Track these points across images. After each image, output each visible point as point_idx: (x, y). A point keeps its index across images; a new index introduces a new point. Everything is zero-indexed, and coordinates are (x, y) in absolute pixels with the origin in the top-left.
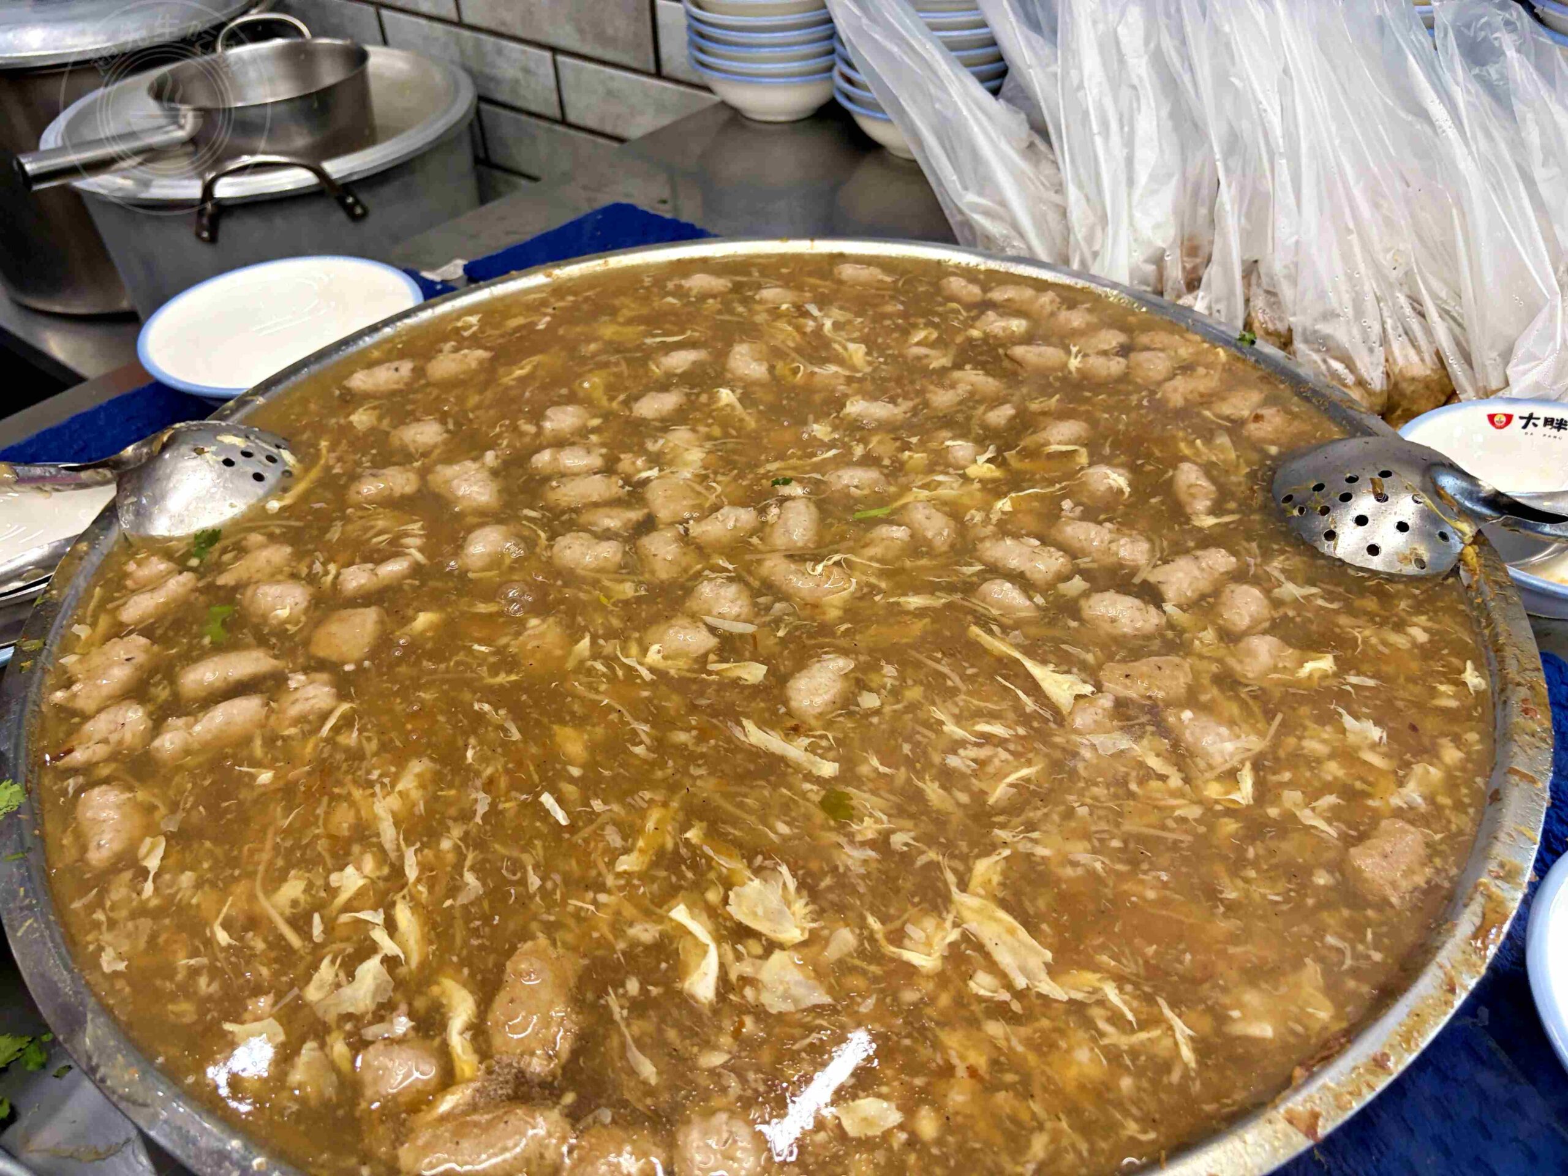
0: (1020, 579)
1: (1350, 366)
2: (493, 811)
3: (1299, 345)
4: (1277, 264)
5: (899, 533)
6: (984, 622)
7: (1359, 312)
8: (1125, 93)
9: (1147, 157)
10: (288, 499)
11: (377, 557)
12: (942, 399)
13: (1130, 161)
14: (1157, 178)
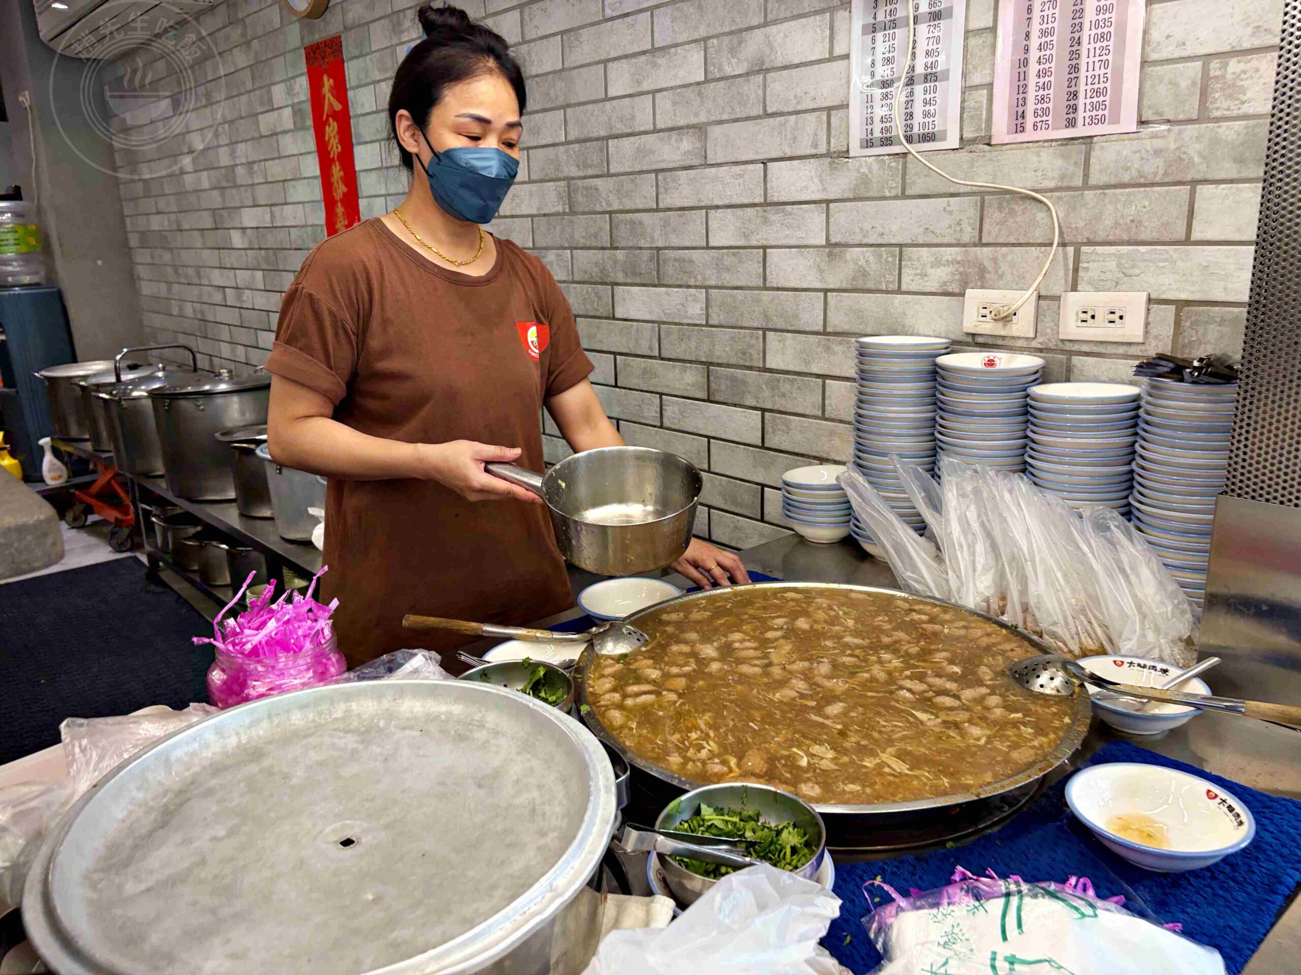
0: (909, 690)
1: (1065, 644)
2: (734, 725)
3: (1045, 636)
4: (1032, 602)
5: (866, 675)
6: (897, 701)
7: (1067, 624)
8: (970, 536)
9: (981, 560)
10: (648, 648)
11: (681, 666)
12: (886, 640)
13: (974, 562)
14: (986, 570)
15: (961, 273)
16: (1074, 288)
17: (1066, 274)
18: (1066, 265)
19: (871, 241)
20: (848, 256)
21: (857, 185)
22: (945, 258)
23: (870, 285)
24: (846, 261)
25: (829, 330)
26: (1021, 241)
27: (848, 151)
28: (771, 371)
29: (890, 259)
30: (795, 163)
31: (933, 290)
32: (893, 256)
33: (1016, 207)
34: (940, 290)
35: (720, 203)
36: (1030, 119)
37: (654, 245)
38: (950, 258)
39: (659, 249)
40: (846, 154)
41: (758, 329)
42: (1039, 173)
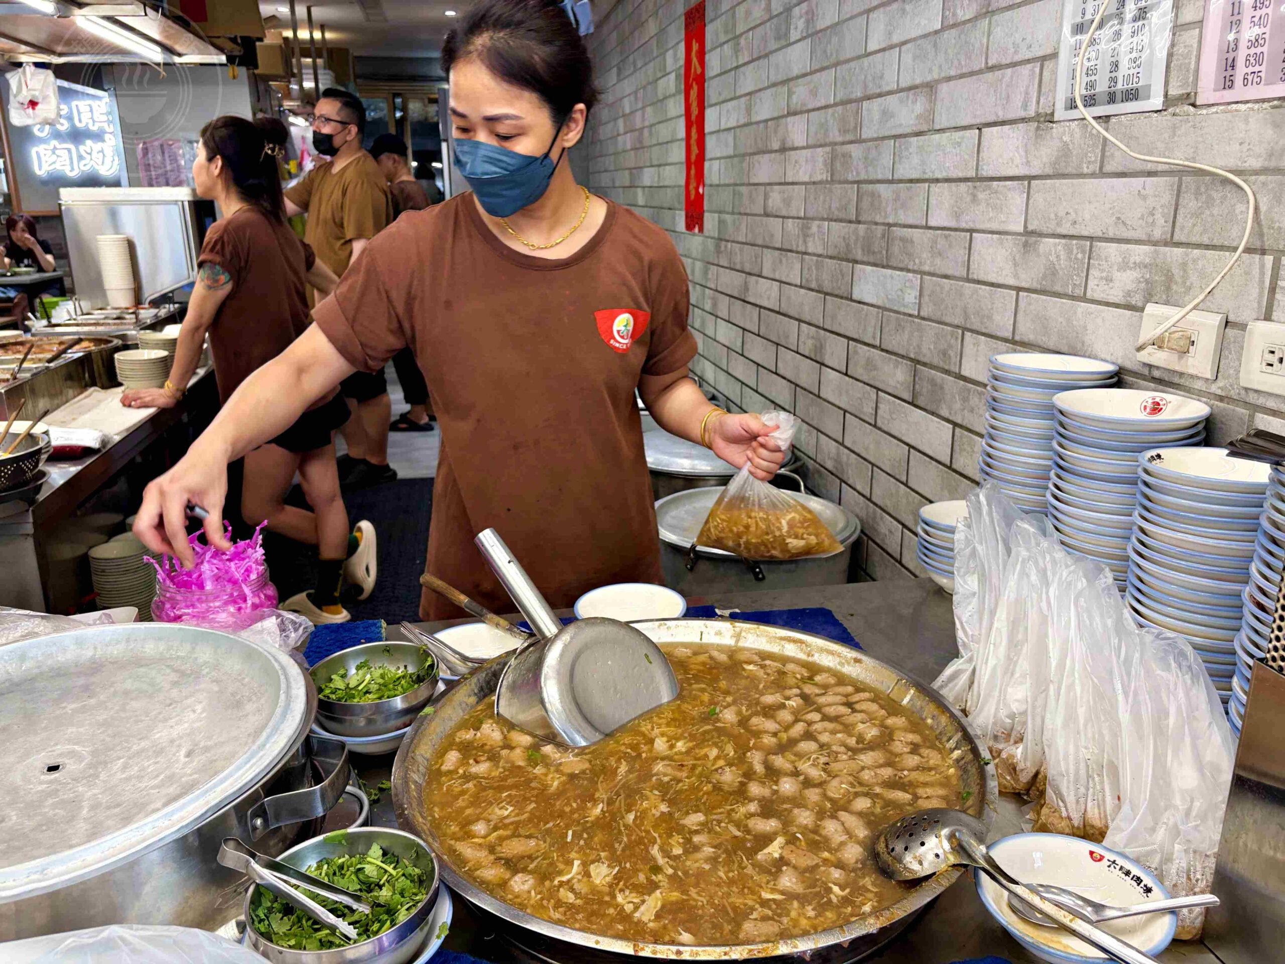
15: (1147, 282)
16: (1268, 317)
17: (1261, 295)
18: (1262, 282)
19: (1063, 231)
20: (1041, 249)
21: (1057, 158)
22: (1132, 260)
23: (1058, 288)
24: (1038, 256)
25: (1017, 338)
26: (1215, 242)
27: (1052, 114)
28: (965, 379)
29: (1080, 256)
30: (1006, 128)
31: (1116, 300)
32: (1083, 252)
33: (1215, 195)
34: (1123, 302)
35: (940, 176)
36: (1241, 70)
37: (886, 221)
38: (1138, 260)
39: (890, 225)
40: (1050, 119)
41: (958, 327)
42: (1245, 147)
